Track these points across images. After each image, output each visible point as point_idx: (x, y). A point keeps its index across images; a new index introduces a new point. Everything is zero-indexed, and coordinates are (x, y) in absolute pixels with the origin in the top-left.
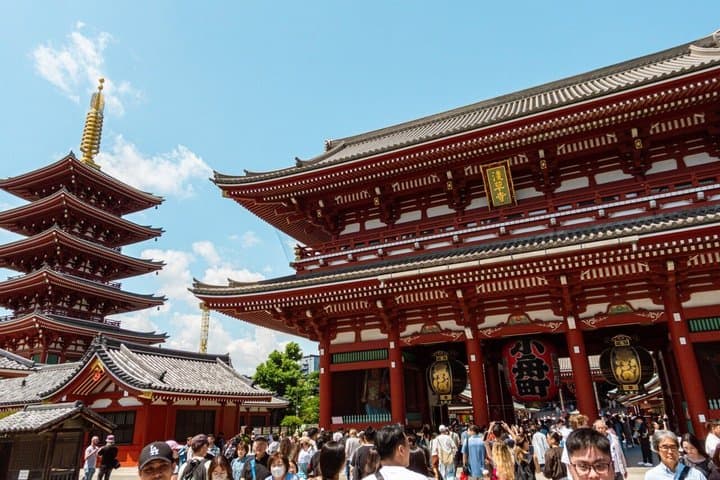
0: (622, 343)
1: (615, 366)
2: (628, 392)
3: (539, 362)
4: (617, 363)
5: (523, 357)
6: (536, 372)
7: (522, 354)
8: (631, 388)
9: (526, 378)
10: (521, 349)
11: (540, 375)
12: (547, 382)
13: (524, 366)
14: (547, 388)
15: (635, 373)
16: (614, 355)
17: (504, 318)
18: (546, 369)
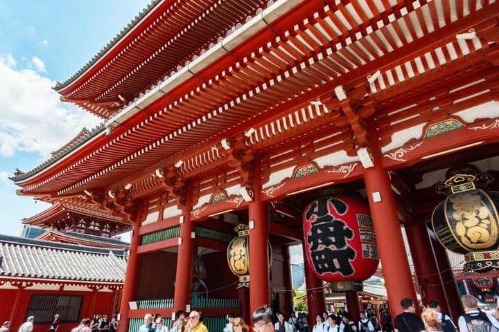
0: (463, 188)
1: (454, 222)
2: (483, 263)
3: (338, 225)
4: (456, 216)
5: (318, 221)
6: (333, 239)
7: (316, 216)
8: (487, 256)
9: (321, 247)
10: (316, 210)
11: (340, 243)
12: (350, 253)
13: (319, 232)
14: (350, 260)
15: (489, 230)
16: (450, 205)
17: (288, 172)
18: (349, 234)
